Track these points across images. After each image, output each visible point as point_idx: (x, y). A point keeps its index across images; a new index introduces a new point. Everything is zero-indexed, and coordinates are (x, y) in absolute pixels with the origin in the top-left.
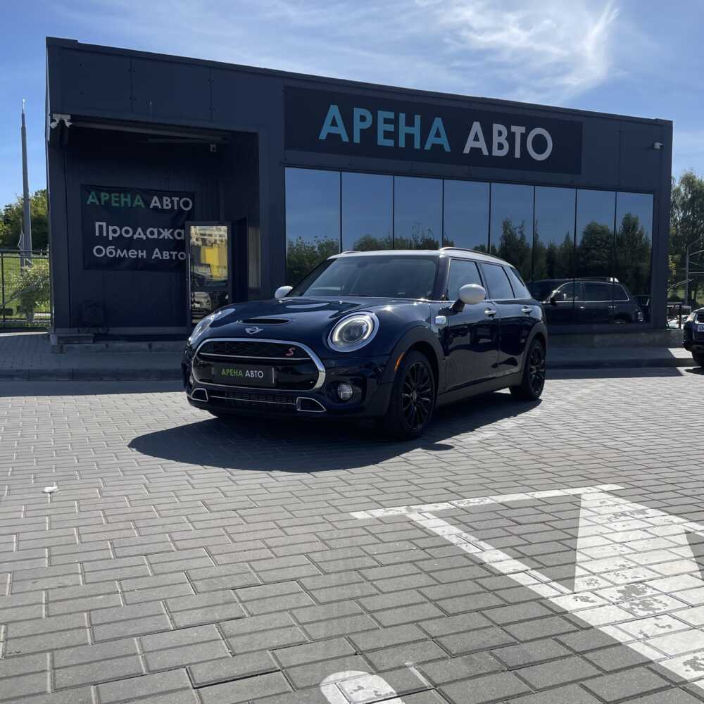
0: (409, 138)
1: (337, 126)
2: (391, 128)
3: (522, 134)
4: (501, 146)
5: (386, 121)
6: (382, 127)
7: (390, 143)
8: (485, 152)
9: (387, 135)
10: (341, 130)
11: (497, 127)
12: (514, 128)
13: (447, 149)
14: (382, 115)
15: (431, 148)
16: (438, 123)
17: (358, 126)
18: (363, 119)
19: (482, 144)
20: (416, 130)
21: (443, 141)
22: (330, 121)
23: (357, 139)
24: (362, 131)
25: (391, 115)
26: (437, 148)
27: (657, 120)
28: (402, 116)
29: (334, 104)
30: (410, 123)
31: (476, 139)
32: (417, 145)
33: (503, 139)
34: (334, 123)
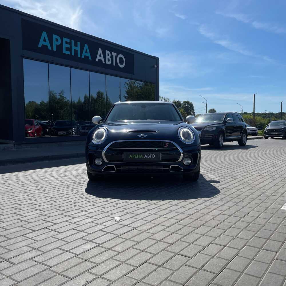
0: (76, 51)
1: (46, 42)
2: (68, 46)
3: (115, 56)
4: (109, 60)
5: (67, 43)
6: (65, 46)
7: (68, 53)
8: (104, 62)
9: (67, 49)
10: (47, 44)
11: (107, 52)
12: (113, 53)
13: (90, 59)
14: (65, 40)
15: (84, 57)
16: (86, 47)
17: (55, 43)
18: (57, 40)
19: (102, 58)
20: (78, 49)
21: (88, 55)
22: (43, 39)
23: (55, 49)
24: (57, 45)
25: (68, 40)
26: (86, 57)
27: (155, 57)
28: (73, 42)
29: (45, 31)
30: (76, 45)
31: (100, 56)
32: (79, 56)
33: (109, 57)
34: (45, 40)
